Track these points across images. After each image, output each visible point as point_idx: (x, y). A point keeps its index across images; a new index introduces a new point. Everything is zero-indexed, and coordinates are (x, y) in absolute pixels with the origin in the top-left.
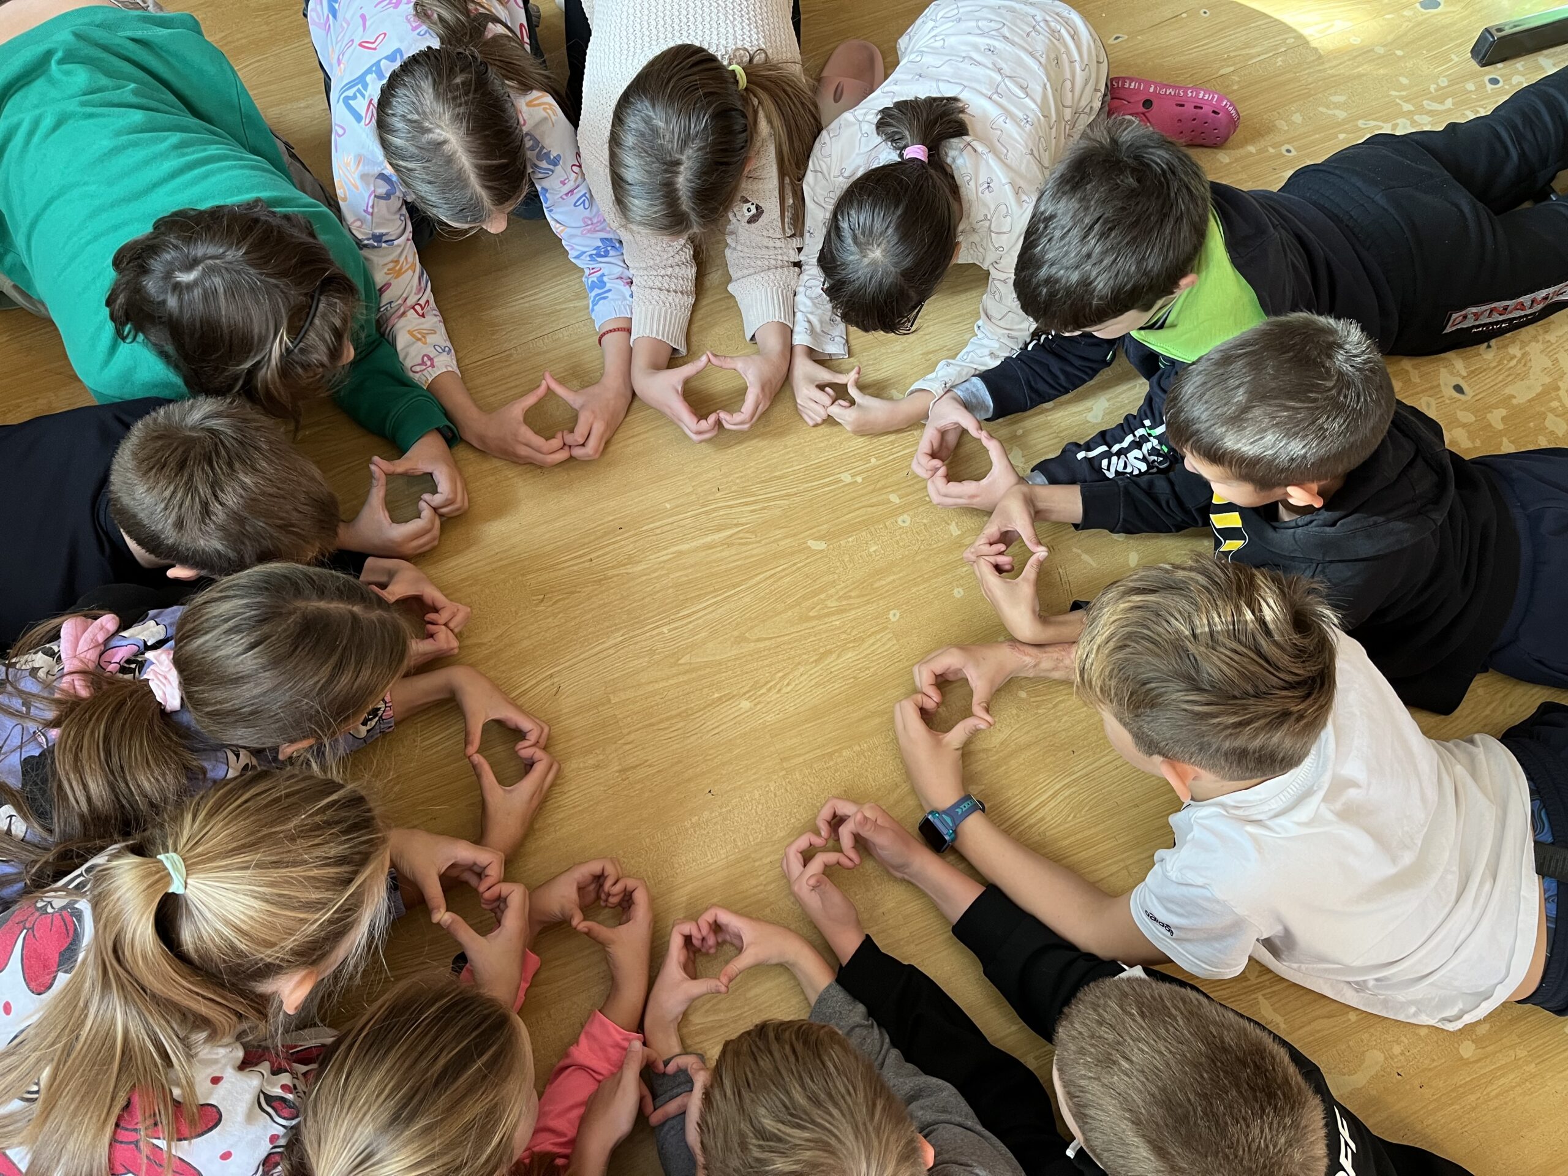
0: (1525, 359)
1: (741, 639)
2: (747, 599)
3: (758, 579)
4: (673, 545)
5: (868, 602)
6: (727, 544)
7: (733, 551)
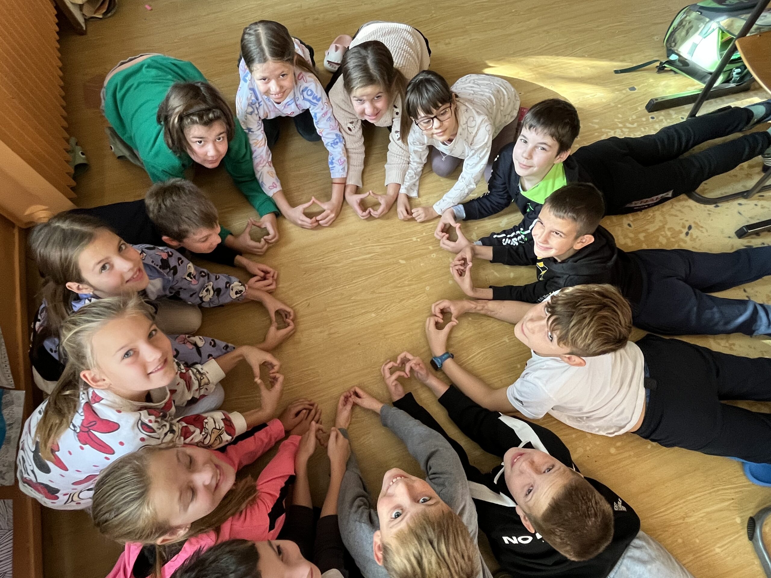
0: (654, 217)
1: (373, 292)
2: (377, 279)
3: (380, 272)
4: (352, 258)
5: (419, 283)
6: (371, 259)
7: (372, 261)
